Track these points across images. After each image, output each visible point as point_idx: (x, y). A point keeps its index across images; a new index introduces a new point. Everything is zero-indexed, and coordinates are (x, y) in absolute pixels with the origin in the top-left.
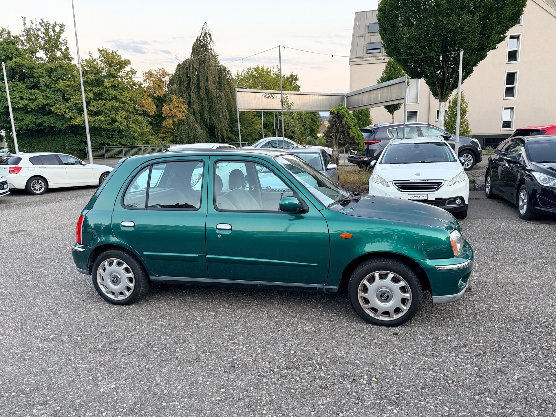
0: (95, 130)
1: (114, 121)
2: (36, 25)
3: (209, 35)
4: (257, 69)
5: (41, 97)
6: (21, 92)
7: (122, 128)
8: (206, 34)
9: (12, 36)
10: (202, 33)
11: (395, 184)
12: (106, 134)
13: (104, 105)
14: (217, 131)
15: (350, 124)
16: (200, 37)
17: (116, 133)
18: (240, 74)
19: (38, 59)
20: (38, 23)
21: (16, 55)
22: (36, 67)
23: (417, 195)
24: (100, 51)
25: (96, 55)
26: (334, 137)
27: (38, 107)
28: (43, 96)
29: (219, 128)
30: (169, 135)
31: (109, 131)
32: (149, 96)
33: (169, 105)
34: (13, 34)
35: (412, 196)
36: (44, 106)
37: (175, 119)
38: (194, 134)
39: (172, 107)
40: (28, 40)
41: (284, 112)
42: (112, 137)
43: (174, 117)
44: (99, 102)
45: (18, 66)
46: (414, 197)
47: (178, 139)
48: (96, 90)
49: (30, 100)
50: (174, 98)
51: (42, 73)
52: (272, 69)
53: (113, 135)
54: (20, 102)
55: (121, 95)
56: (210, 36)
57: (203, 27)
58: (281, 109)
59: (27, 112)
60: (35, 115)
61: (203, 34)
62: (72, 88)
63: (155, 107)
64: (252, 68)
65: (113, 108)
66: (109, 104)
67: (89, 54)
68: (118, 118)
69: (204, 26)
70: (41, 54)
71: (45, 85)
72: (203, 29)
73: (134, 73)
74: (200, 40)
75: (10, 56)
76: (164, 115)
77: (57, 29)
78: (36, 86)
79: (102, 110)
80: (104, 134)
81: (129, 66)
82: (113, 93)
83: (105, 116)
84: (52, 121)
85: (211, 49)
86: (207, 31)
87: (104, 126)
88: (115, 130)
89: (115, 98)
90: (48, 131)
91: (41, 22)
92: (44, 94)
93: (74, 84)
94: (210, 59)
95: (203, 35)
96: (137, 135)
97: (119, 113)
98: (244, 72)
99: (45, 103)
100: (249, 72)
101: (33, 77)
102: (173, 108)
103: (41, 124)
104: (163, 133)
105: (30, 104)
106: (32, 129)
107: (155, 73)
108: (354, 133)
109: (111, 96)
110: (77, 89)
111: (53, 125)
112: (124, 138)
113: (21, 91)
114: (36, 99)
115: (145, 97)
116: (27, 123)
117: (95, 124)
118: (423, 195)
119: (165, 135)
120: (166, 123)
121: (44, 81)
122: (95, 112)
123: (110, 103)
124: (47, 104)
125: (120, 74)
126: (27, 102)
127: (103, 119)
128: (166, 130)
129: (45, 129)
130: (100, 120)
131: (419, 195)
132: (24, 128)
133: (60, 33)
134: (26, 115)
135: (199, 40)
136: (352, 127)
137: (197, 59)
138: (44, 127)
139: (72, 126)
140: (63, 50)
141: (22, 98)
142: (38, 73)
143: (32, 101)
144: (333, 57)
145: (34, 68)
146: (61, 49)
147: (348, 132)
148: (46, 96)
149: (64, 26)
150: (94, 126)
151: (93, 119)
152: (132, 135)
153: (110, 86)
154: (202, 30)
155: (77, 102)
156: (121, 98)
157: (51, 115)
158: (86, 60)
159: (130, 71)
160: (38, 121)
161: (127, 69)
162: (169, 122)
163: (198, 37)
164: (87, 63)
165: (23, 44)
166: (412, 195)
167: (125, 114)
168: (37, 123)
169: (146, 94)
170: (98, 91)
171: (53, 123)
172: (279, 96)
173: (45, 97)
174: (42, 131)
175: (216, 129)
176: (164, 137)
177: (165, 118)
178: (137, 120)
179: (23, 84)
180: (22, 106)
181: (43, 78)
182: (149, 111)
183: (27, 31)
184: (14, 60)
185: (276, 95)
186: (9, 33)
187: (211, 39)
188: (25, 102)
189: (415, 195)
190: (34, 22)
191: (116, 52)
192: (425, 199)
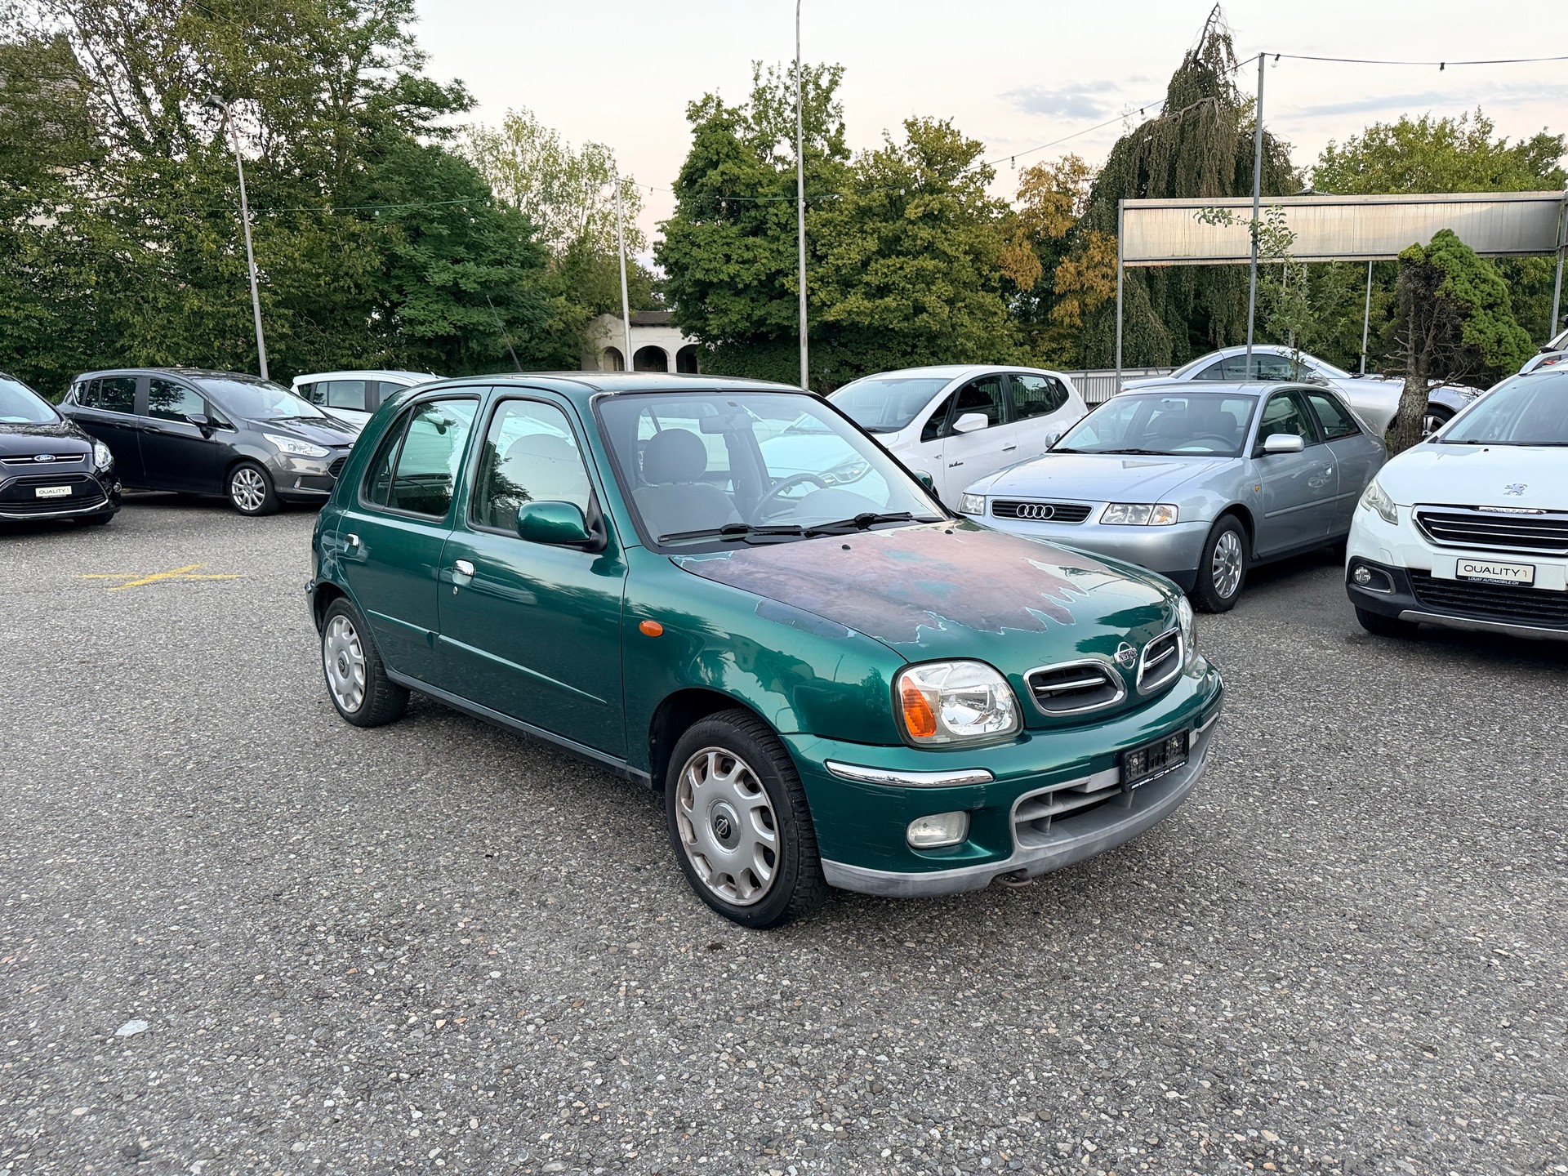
0: (876, 334)
1: (919, 309)
2: (778, 77)
3: (1224, 40)
4: (1401, 130)
5: (767, 254)
6: (728, 244)
7: (936, 327)
8: (1216, 42)
9: (726, 111)
10: (1204, 38)
11: (1421, 515)
12: (899, 344)
13: (901, 268)
14: (1214, 330)
15: (1468, 301)
16: (1197, 53)
17: (922, 342)
18: (1337, 151)
19: (778, 159)
20: (784, 73)
21: (728, 156)
22: (765, 182)
23: (1491, 566)
24: (910, 126)
25: (901, 138)
26: (1408, 346)
27: (760, 280)
28: (772, 251)
29: (1221, 321)
30: (1067, 344)
31: (905, 335)
32: (1029, 237)
33: (1079, 259)
34: (728, 105)
35: (1474, 568)
36: (772, 277)
37: (1088, 300)
38: (1140, 339)
39: (1085, 264)
40: (759, 117)
41: (1260, 268)
42: (911, 354)
43: (1084, 293)
44: (890, 262)
45: (727, 181)
46: (1478, 569)
47: (1091, 355)
48: (887, 229)
49: (743, 262)
50: (1095, 240)
51: (776, 195)
52: (1456, 123)
53: (914, 346)
54: (724, 268)
55: (946, 239)
56: (1229, 46)
57: (1209, 20)
58: (1250, 254)
59: (738, 293)
60: (752, 300)
61: (1206, 41)
62: (835, 227)
63: (1038, 269)
64: (1382, 127)
65: (920, 275)
66: (911, 265)
67: (884, 137)
68: (930, 300)
69: (1213, 18)
70: (783, 148)
71: (778, 224)
72: (1209, 28)
73: (988, 175)
74: (1196, 61)
75: (715, 158)
76: (1057, 290)
77: (824, 82)
78: (758, 230)
79: (894, 283)
80: (893, 345)
81: (979, 158)
82: (925, 233)
83: (899, 298)
84: (784, 314)
85: (1227, 84)
86: (1220, 31)
87: (895, 325)
88: (921, 335)
89: (930, 248)
90: (777, 336)
91: (792, 66)
92: (774, 247)
93: (840, 219)
94: (1214, 114)
95: (1206, 44)
96: (970, 345)
97: (934, 288)
98: (1356, 144)
99: (773, 270)
100: (1373, 140)
101: (756, 206)
102: (1087, 268)
103: (762, 321)
104: (1052, 339)
105: (743, 272)
106: (745, 332)
107: (1053, 172)
108: (1481, 332)
109: (919, 242)
110: (844, 231)
111: (786, 323)
112: (940, 355)
113: (729, 241)
114: (754, 261)
115: (1015, 240)
116: (735, 317)
117: (873, 317)
118: (1516, 568)
119: (1054, 346)
120: (1062, 312)
121: (777, 215)
122: (878, 287)
123: (916, 262)
124: (779, 272)
125: (955, 183)
126: (737, 267)
127: (894, 304)
128: (1062, 331)
129: (771, 332)
130: (887, 309)
131: (1498, 567)
132: (728, 330)
133: (830, 90)
134: (733, 298)
135: (1192, 60)
136: (1474, 312)
137: (1175, 120)
138: (769, 328)
139: (826, 324)
140: (833, 133)
141: (728, 258)
142: (766, 196)
143: (747, 266)
144: (1442, 68)
145: (760, 183)
146: (828, 131)
147: (1457, 329)
148: (778, 250)
149: (843, 70)
150: (870, 324)
151: (870, 305)
152: (960, 348)
153: (920, 218)
154: (1206, 29)
155: (840, 262)
156: (945, 246)
157: (786, 299)
158: (877, 155)
159: (978, 170)
160: (758, 314)
161: (975, 165)
162: (1070, 309)
163: (1189, 54)
164: (876, 161)
165: (748, 128)
166: (1473, 564)
167: (948, 290)
168: (755, 318)
169: (1020, 232)
170: (890, 231)
171: (787, 318)
172: (1248, 215)
173: (775, 254)
174: (764, 336)
175: (1211, 325)
176: (1054, 351)
177: (1062, 296)
178: (981, 307)
179: (734, 224)
180: (726, 279)
181: (777, 208)
182: (1020, 279)
183: (759, 95)
184: (721, 167)
185: (1235, 212)
186: (719, 105)
187: (1230, 53)
188: (733, 268)
189: (1485, 565)
190: (775, 70)
191: (948, 124)
192: (1521, 583)
